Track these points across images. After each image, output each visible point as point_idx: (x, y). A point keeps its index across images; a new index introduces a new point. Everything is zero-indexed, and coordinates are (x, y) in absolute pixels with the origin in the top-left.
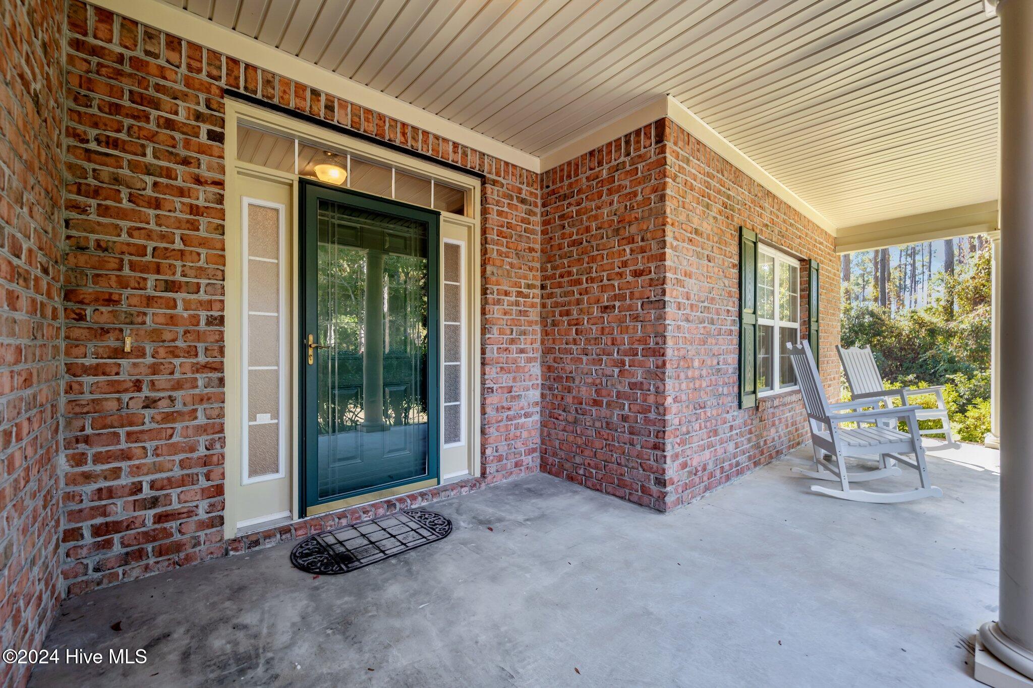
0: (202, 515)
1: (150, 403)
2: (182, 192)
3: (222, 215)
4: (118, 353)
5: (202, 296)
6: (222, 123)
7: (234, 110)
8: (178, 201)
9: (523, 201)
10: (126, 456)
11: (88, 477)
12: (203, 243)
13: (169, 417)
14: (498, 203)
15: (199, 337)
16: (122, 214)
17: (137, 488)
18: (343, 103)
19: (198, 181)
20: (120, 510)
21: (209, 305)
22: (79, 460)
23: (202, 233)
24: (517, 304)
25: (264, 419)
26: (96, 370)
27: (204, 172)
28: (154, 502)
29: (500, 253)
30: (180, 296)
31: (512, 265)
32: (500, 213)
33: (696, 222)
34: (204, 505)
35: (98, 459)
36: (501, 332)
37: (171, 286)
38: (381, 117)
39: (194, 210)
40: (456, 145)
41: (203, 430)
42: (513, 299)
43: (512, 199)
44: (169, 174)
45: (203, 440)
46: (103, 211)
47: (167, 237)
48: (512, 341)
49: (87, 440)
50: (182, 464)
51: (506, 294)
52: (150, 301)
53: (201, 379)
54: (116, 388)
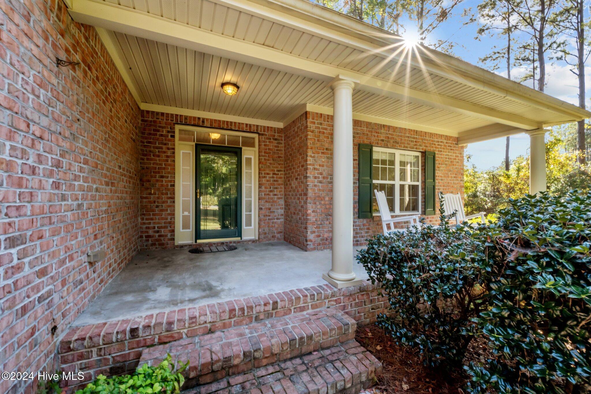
0: (169, 236)
1: (157, 207)
2: (164, 152)
3: (174, 157)
4: (150, 194)
5: (169, 179)
6: (174, 132)
7: (177, 128)
8: (163, 155)
9: (276, 139)
10: (152, 219)
11: (144, 223)
12: (170, 165)
13: (162, 210)
14: (264, 142)
15: (169, 190)
16: (151, 160)
17: (154, 228)
18: (207, 120)
19: (168, 149)
20: (151, 233)
21: (171, 181)
22: (142, 219)
23: (169, 162)
24: (273, 177)
25: (186, 213)
26: (146, 198)
27: (170, 146)
28: (158, 232)
30: (164, 179)
31: (270, 164)
32: (265, 145)
34: (169, 234)
35: (147, 219)
36: (266, 188)
37: (162, 177)
38: (220, 121)
39: (168, 157)
40: (247, 125)
41: (169, 214)
42: (271, 175)
43: (270, 139)
44: (161, 148)
45: (169, 217)
46: (148, 159)
47: (161, 164)
48: (271, 191)
49: (144, 214)
50: (165, 223)
51: (268, 174)
52: (157, 181)
53: (169, 201)
54: (150, 202)
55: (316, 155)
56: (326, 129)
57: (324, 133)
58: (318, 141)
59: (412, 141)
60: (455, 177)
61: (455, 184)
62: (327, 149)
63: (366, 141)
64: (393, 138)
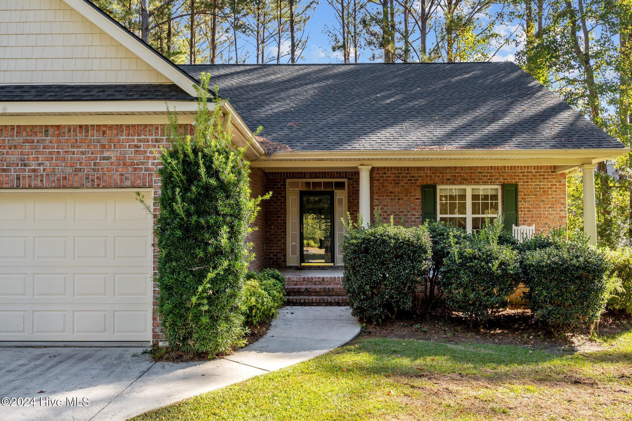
0: (283, 259)
1: (275, 238)
2: (280, 200)
3: (286, 203)
4: (271, 229)
5: (283, 218)
6: (285, 185)
7: (288, 181)
8: (279, 202)
10: (272, 247)
11: (268, 249)
12: (283, 208)
13: (278, 241)
14: (352, 184)
15: (282, 226)
16: (272, 205)
17: (273, 252)
18: (307, 173)
19: (282, 197)
20: (272, 256)
21: (283, 220)
22: (267, 246)
23: (283, 206)
25: (294, 243)
26: (269, 232)
27: (283, 195)
28: (275, 255)
29: (353, 199)
30: (279, 219)
32: (353, 187)
33: (391, 189)
34: (283, 258)
35: (269, 247)
37: (278, 217)
38: (316, 172)
39: (281, 203)
40: (337, 172)
41: (283, 243)
44: (277, 197)
45: (283, 245)
46: (270, 205)
47: (277, 208)
49: (267, 243)
50: (280, 249)
52: (275, 220)
53: (283, 234)
54: (271, 235)
55: (381, 198)
56: (390, 177)
57: (387, 180)
58: (383, 187)
59: (485, 176)
60: (550, 207)
61: (551, 214)
62: (390, 192)
63: (430, 182)
64: (461, 176)
